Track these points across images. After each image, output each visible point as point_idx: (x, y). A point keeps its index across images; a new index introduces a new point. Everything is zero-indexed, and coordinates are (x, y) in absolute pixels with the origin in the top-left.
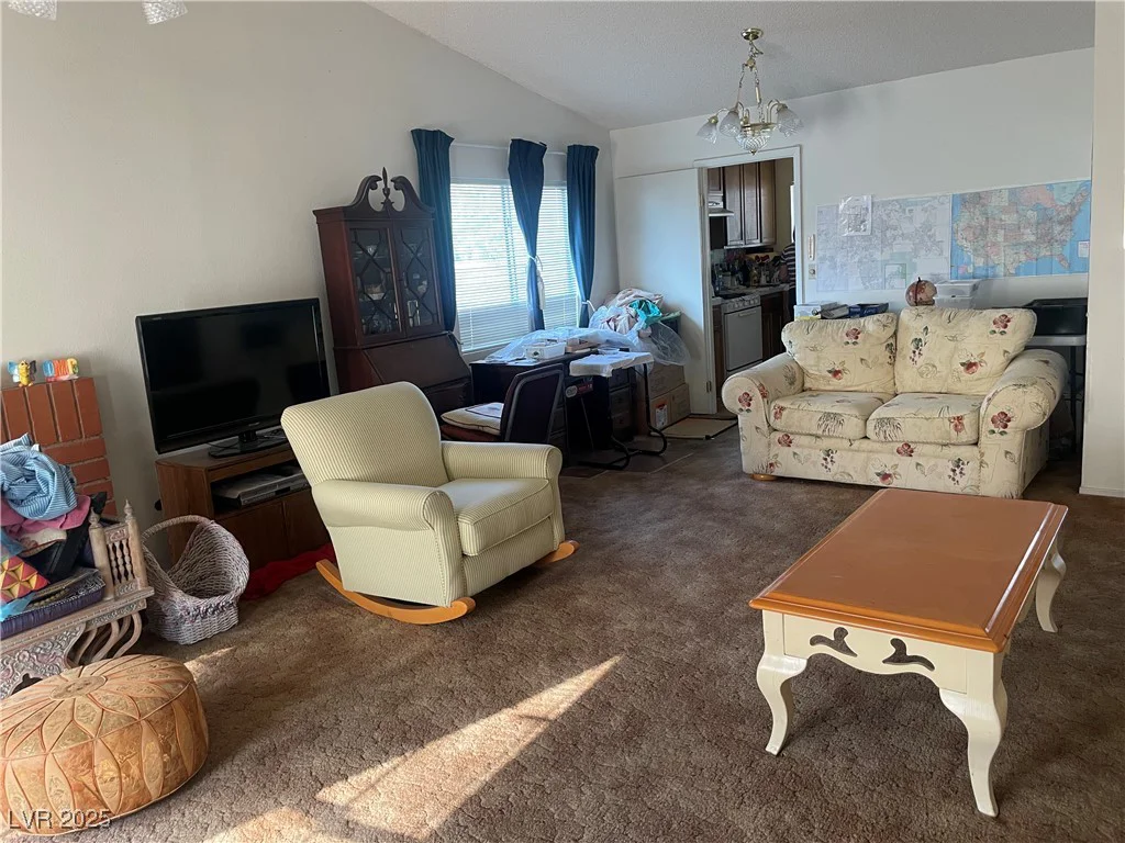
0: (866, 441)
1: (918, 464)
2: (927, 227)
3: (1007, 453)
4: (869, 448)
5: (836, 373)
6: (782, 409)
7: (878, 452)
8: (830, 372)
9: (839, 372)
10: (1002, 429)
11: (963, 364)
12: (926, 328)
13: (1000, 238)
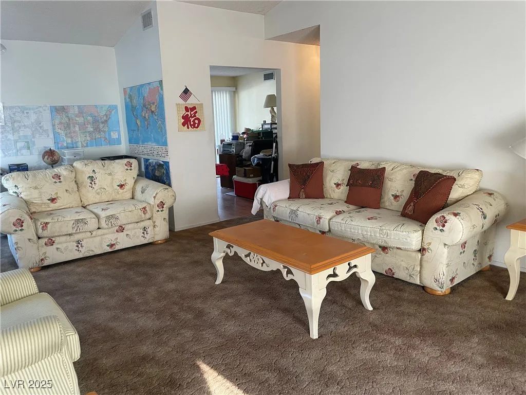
0: (100, 230)
1: (127, 235)
2: (38, 122)
3: (164, 219)
4: (102, 233)
5: (53, 200)
6: (47, 223)
7: (106, 234)
8: (49, 200)
9: (55, 199)
10: (162, 209)
11: (118, 186)
12: (94, 171)
13: (77, 129)
